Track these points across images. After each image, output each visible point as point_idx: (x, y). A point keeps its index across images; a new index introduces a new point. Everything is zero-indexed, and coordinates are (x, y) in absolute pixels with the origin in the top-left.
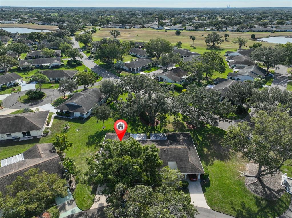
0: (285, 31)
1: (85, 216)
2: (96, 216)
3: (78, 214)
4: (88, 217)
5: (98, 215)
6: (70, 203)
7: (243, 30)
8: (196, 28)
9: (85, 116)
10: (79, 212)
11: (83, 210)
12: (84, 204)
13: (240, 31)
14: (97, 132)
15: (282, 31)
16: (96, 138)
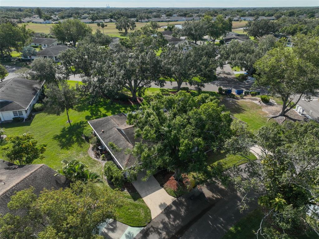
0: (177, 21)
1: (155, 231)
2: (170, 223)
3: (142, 235)
4: (161, 230)
5: (171, 220)
6: (111, 227)
7: (142, 20)
8: (93, 21)
9: (25, 115)
10: (139, 232)
11: (142, 225)
12: (136, 217)
13: (139, 22)
14: (64, 129)
15: (175, 21)
16: (70, 135)
